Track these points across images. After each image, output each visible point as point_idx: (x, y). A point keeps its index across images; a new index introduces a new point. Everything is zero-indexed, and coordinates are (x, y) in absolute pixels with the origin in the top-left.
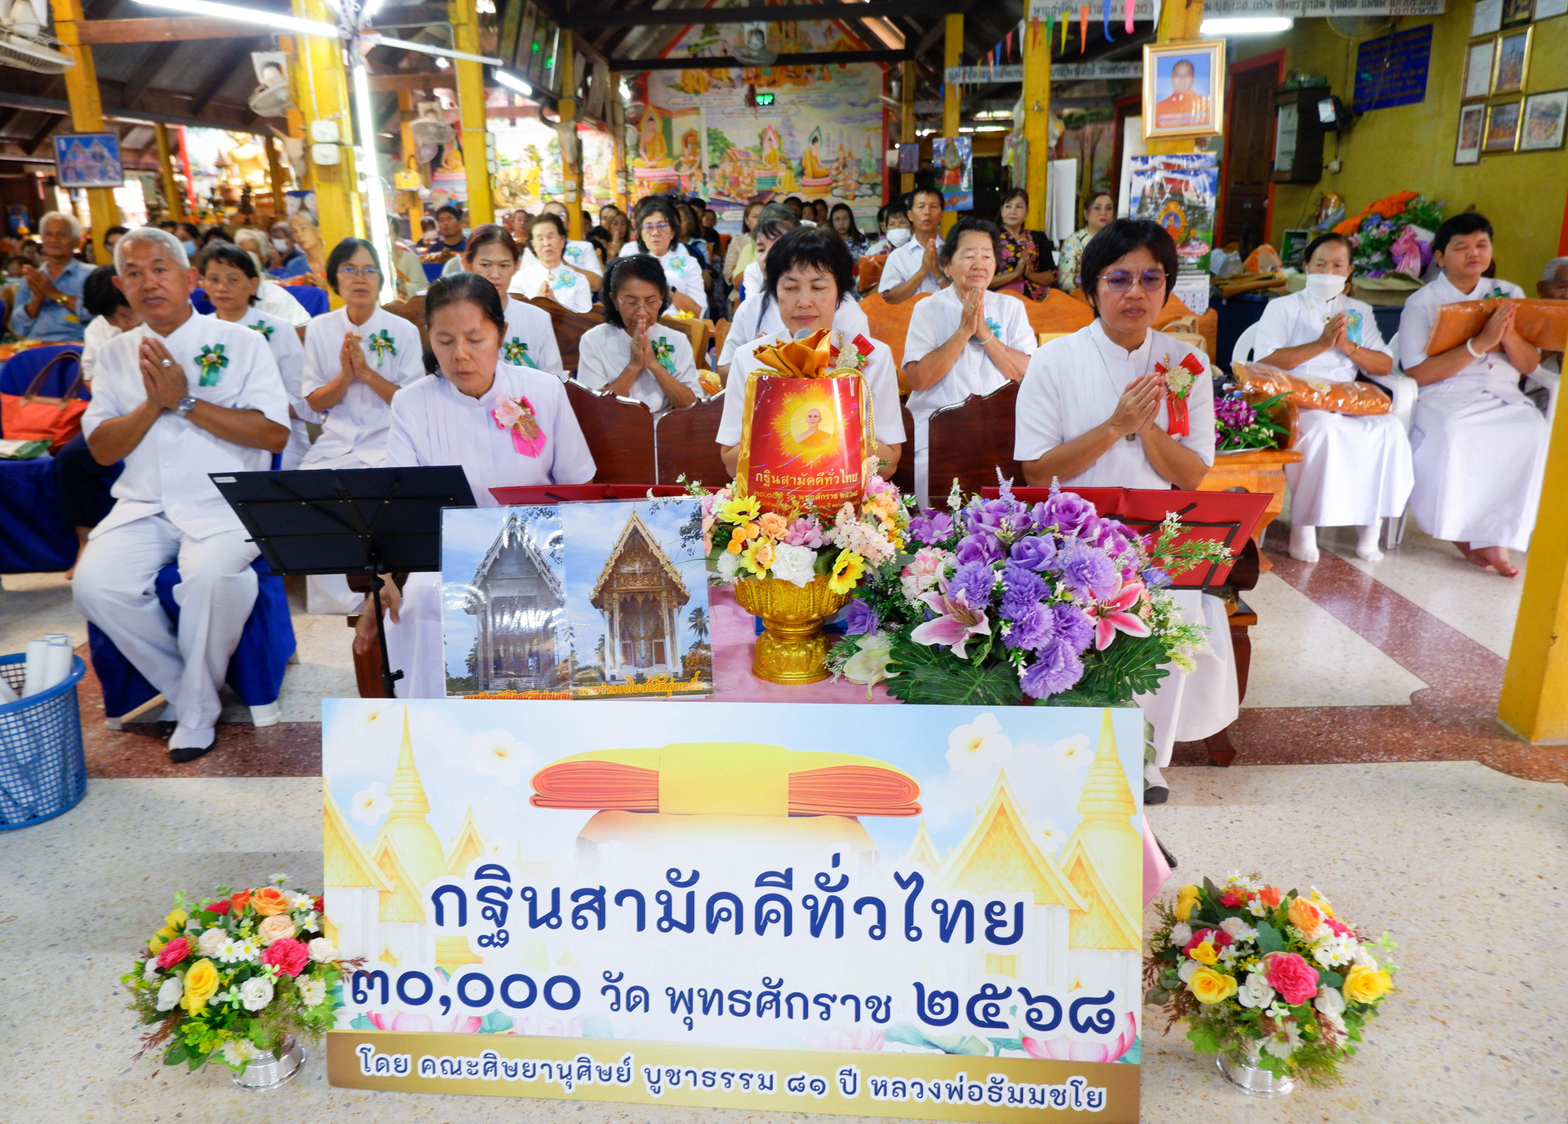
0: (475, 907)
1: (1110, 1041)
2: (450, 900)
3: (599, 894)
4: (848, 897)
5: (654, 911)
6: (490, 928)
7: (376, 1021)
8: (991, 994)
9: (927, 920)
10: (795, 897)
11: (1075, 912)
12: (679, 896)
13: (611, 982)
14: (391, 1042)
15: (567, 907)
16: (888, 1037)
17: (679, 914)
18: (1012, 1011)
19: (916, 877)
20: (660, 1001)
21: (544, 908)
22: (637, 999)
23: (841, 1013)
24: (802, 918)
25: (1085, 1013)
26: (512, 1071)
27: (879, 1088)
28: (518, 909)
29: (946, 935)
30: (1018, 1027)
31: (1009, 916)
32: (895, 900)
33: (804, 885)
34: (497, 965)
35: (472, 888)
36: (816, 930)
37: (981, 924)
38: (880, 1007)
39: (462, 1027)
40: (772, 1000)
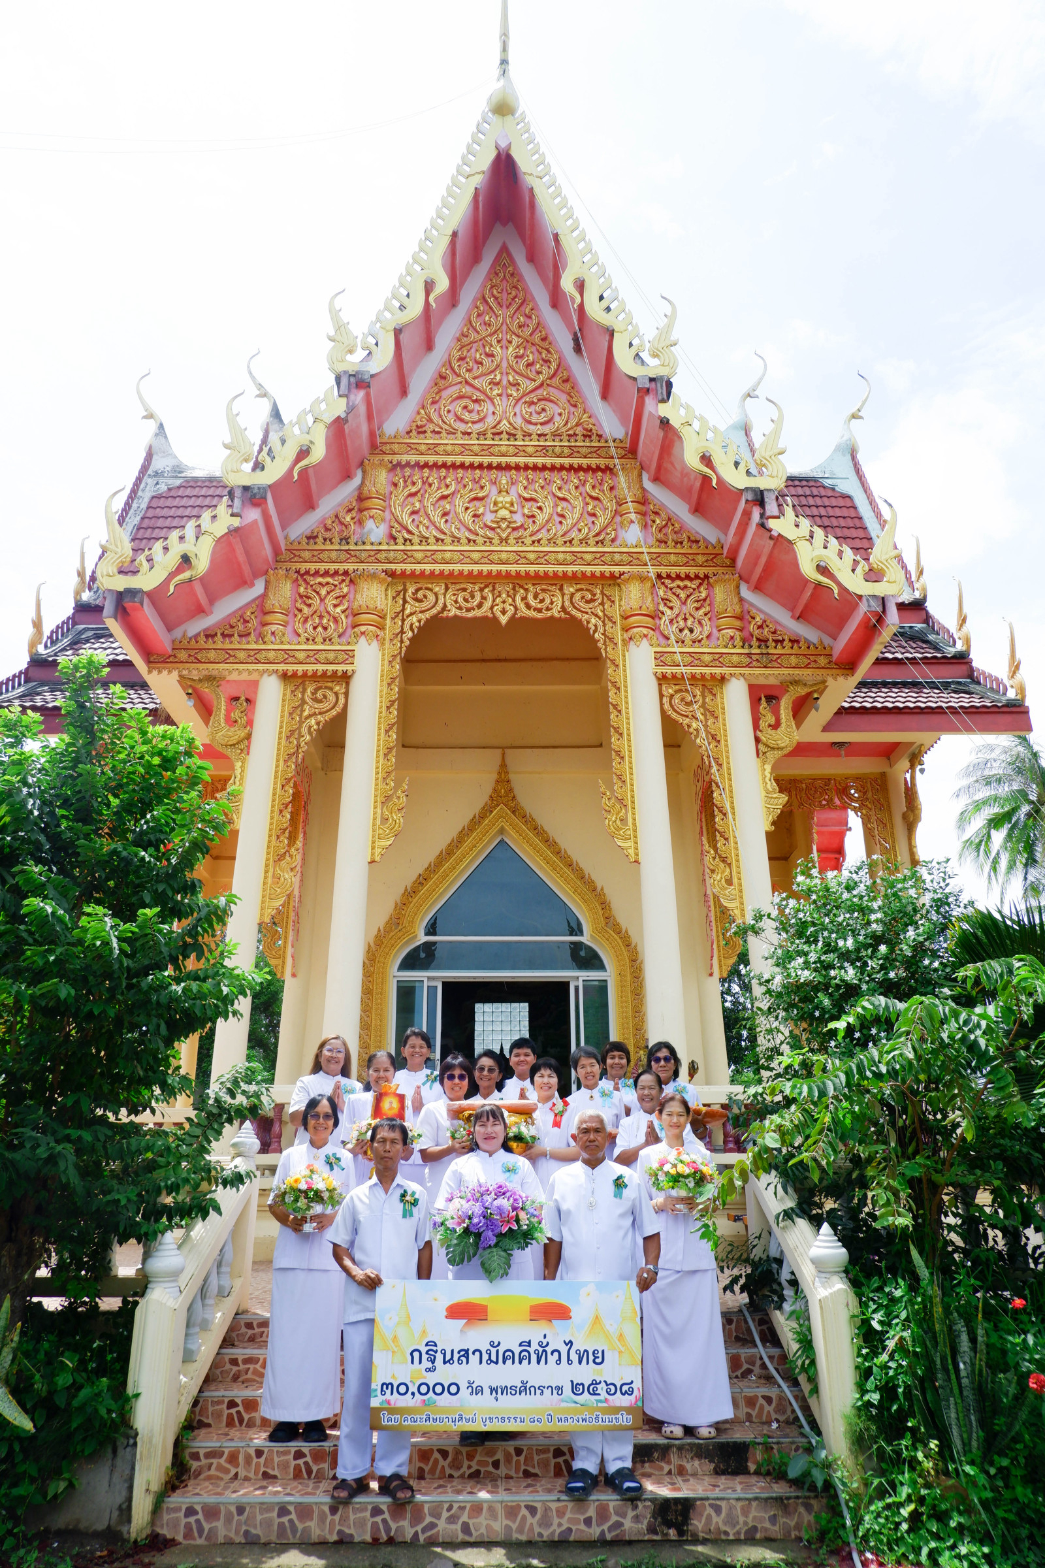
0: (425, 1357)
1: (632, 1398)
2: (416, 1354)
3: (467, 1351)
4: (549, 1349)
5: (485, 1357)
6: (430, 1365)
7: (388, 1402)
8: (595, 1383)
9: (574, 1357)
10: (531, 1350)
11: (620, 1352)
12: (494, 1351)
13: (470, 1384)
14: (393, 1411)
15: (456, 1356)
16: (562, 1401)
17: (494, 1358)
18: (602, 1389)
19: (571, 1342)
20: (487, 1391)
21: (448, 1357)
22: (479, 1391)
23: (547, 1392)
24: (534, 1358)
25: (625, 1388)
26: (435, 1420)
27: (560, 1420)
28: (439, 1357)
29: (580, 1362)
30: (604, 1395)
31: (600, 1355)
32: (564, 1350)
33: (535, 1346)
34: (431, 1379)
35: (424, 1350)
36: (538, 1362)
37: (591, 1358)
38: (560, 1390)
39: (419, 1404)
40: (524, 1388)
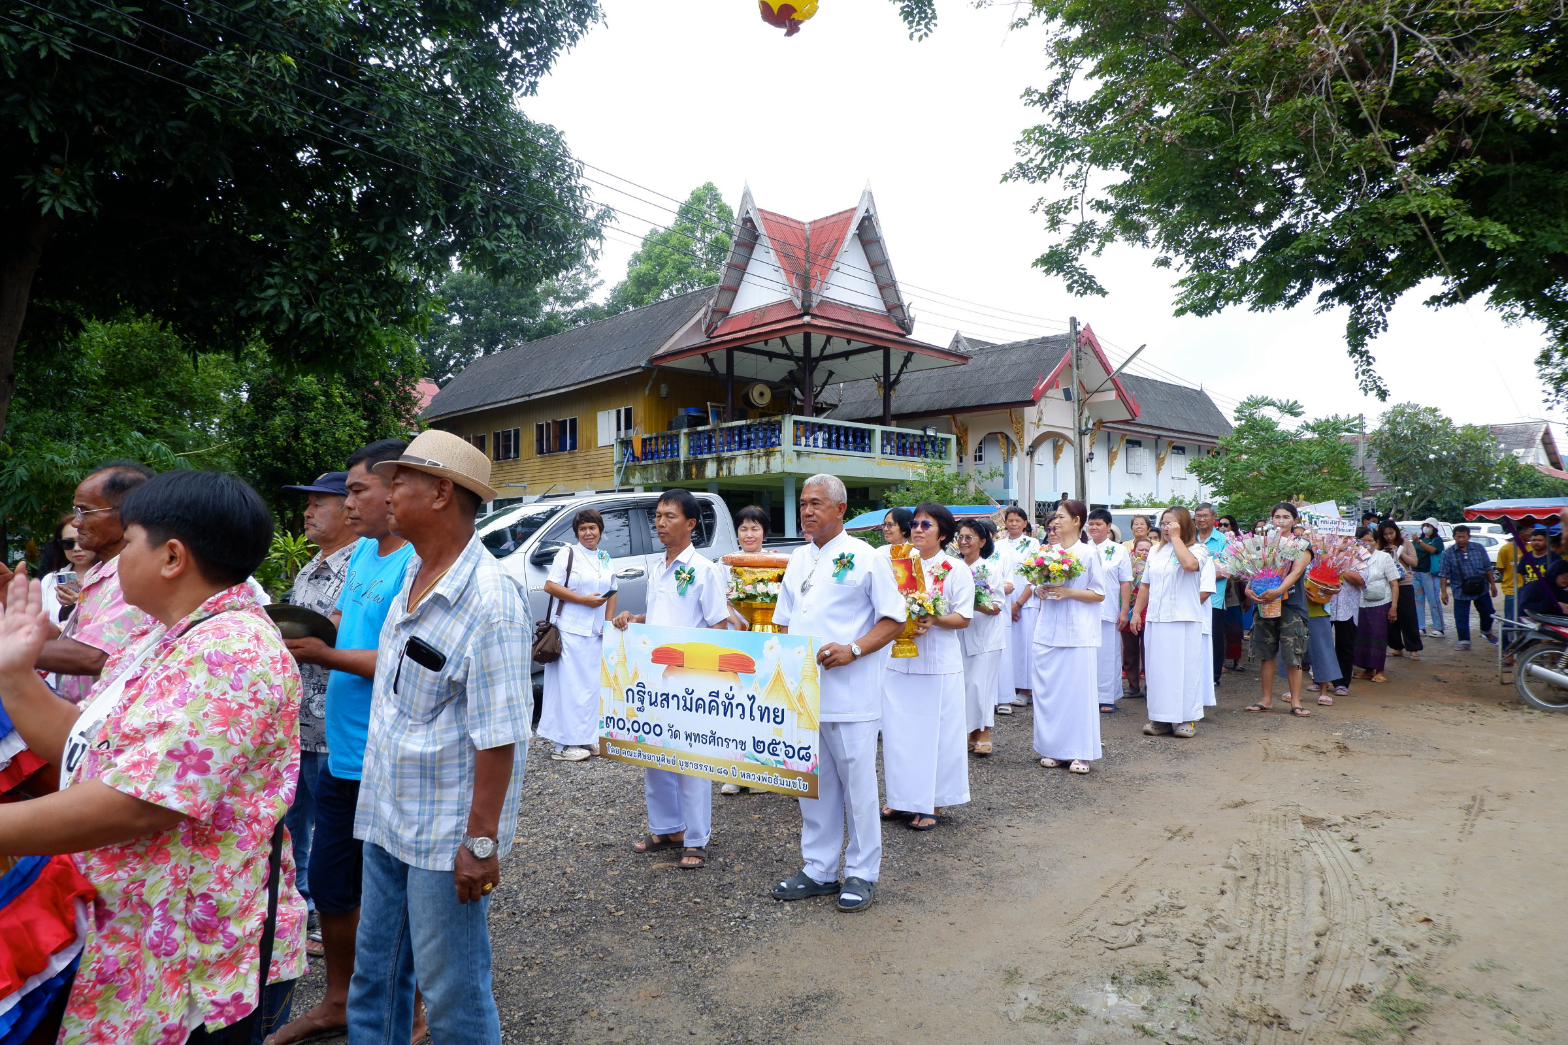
0: (636, 697)
1: (809, 764)
2: (630, 693)
3: (667, 695)
4: (734, 702)
5: (682, 703)
6: (640, 705)
7: (611, 734)
8: (774, 743)
9: (756, 713)
10: (719, 701)
11: (800, 714)
12: (688, 697)
13: (671, 727)
14: (616, 743)
15: (659, 699)
16: (745, 756)
17: (688, 705)
18: (781, 749)
19: (753, 697)
20: (683, 736)
21: (653, 700)
22: (676, 735)
23: (732, 745)
24: (721, 709)
25: (803, 752)
26: (645, 757)
27: (743, 775)
28: (647, 697)
29: (762, 719)
30: (782, 757)
31: (780, 714)
32: (747, 704)
33: (722, 698)
34: (642, 718)
35: (636, 690)
36: (725, 714)
37: (772, 716)
38: (743, 743)
39: (632, 740)
40: (713, 739)
